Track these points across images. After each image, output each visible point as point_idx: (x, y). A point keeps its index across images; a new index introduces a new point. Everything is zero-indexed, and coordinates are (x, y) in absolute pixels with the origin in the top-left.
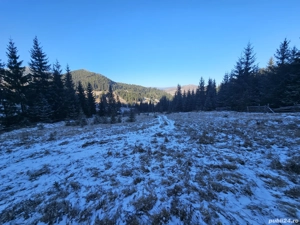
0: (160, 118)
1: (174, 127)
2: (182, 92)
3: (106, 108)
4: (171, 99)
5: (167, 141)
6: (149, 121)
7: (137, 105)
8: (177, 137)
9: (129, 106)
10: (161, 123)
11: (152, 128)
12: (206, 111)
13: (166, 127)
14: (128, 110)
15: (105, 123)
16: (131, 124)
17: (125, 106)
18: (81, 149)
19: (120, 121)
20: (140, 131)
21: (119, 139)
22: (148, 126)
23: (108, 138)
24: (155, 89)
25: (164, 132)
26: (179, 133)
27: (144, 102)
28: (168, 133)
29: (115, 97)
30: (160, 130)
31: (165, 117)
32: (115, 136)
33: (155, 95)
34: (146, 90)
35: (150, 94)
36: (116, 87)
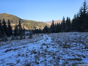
0: (44, 36)
1: (51, 40)
2: (55, 24)
3: (18, 32)
4: (49, 27)
5: (47, 47)
6: (39, 38)
7: (33, 30)
8: (52, 45)
9: (29, 31)
10: (45, 38)
11: (40, 41)
12: (66, 32)
13: (47, 40)
15: (17, 39)
16: (30, 39)
17: (27, 31)
18: (4, 53)
19: (25, 38)
20: (35, 43)
21: (24, 47)
23: (18, 47)
24: (42, 22)
25: (46, 43)
26: (53, 43)
27: (37, 29)
28: (48, 43)
29: (22, 27)
30: (44, 42)
31: (47, 36)
32: (22, 46)
33: (42, 25)
34: (37, 23)
35: (39, 25)
36: (22, 22)
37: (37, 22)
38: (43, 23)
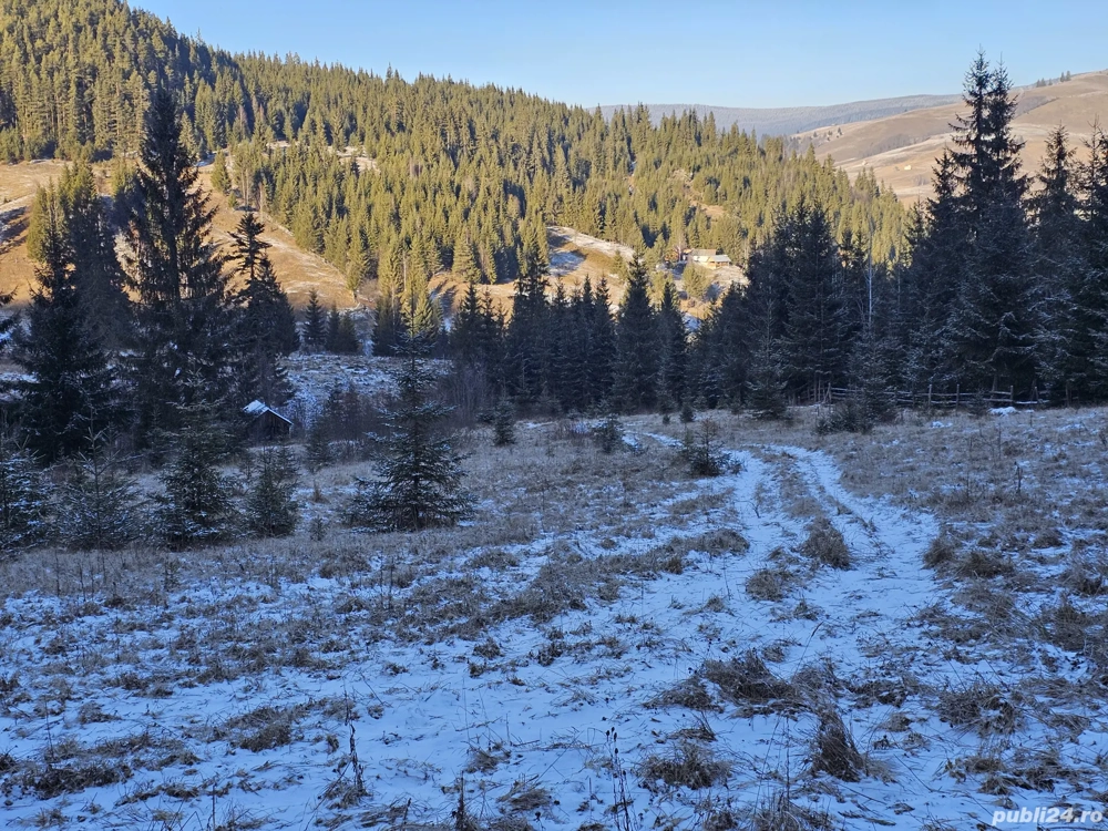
0: (749, 477)
1: (922, 589)
2: (1031, 164)
3: (118, 360)
4: (886, 248)
5: (836, 758)
6: (616, 521)
7: (476, 324)
8: (962, 710)
9: (390, 335)
10: (767, 533)
11: (657, 600)
13: (828, 590)
14: (376, 379)
15: (100, 536)
16: (405, 548)
17: (334, 335)
19: (274, 519)
20: (521, 639)
21: (269, 731)
22: (612, 577)
23: (130, 715)
24: (692, 128)
25: (806, 649)
26: (988, 669)
27: (561, 286)
28: (852, 661)
29: (221, 235)
30: (752, 625)
31: (821, 470)
32: (217, 703)
33: (696, 196)
34: (585, 147)
35: (636, 187)
36: (226, 114)
37: (588, 121)
38: (738, 144)
